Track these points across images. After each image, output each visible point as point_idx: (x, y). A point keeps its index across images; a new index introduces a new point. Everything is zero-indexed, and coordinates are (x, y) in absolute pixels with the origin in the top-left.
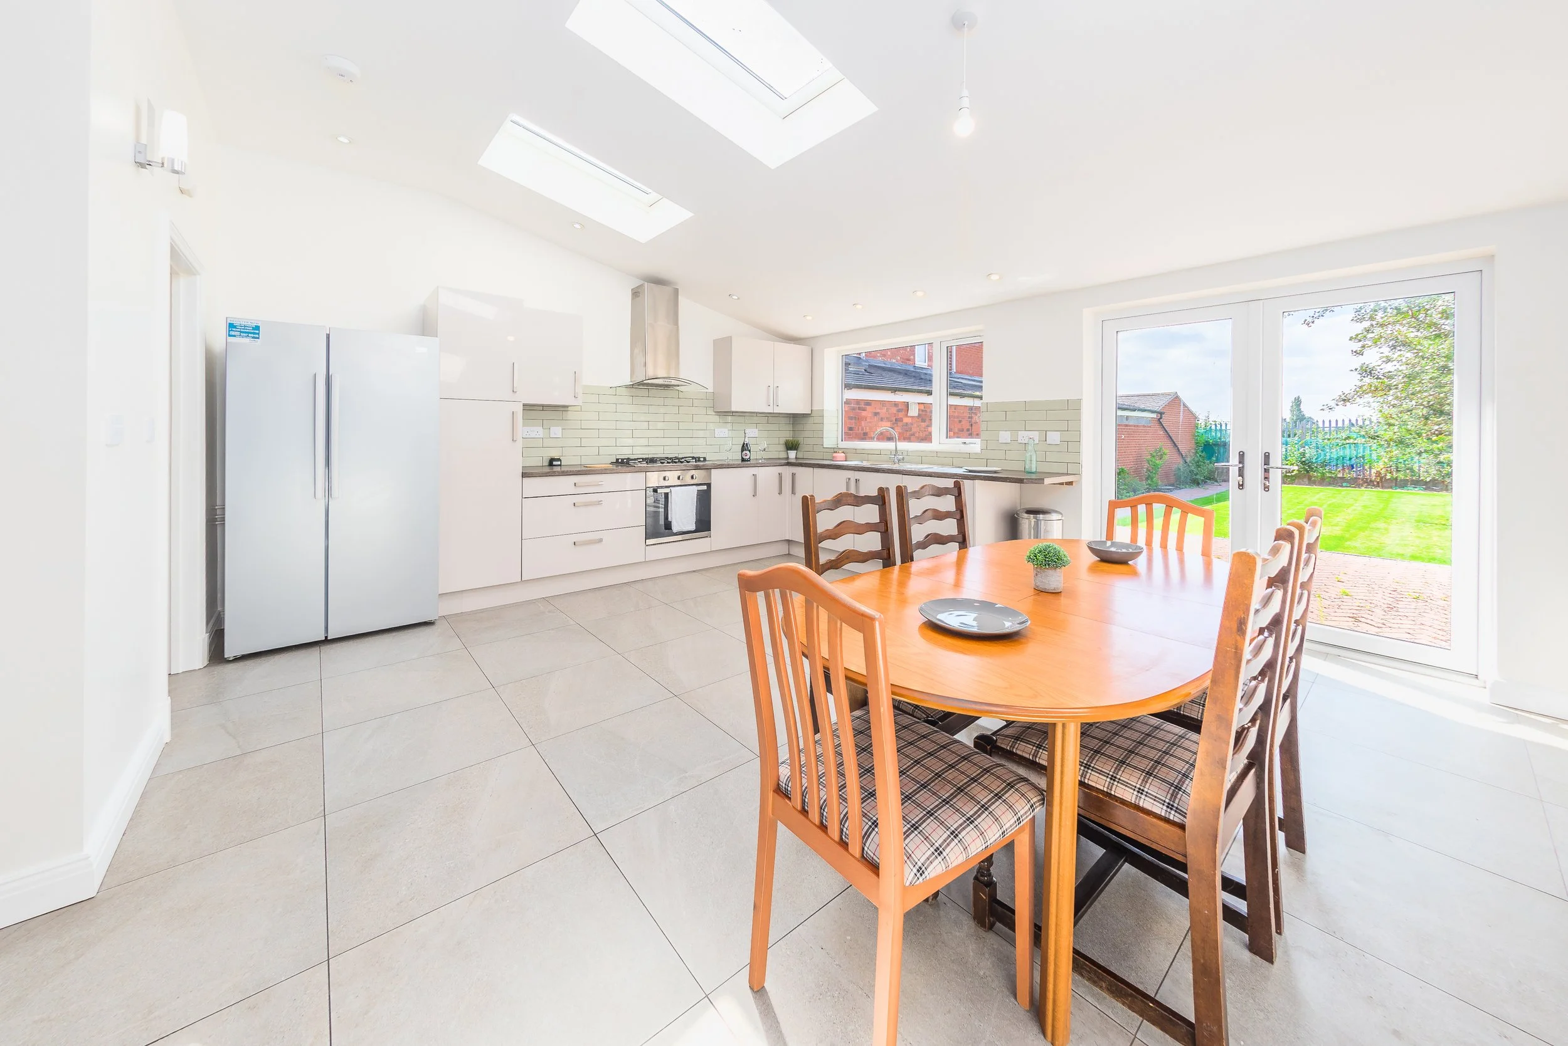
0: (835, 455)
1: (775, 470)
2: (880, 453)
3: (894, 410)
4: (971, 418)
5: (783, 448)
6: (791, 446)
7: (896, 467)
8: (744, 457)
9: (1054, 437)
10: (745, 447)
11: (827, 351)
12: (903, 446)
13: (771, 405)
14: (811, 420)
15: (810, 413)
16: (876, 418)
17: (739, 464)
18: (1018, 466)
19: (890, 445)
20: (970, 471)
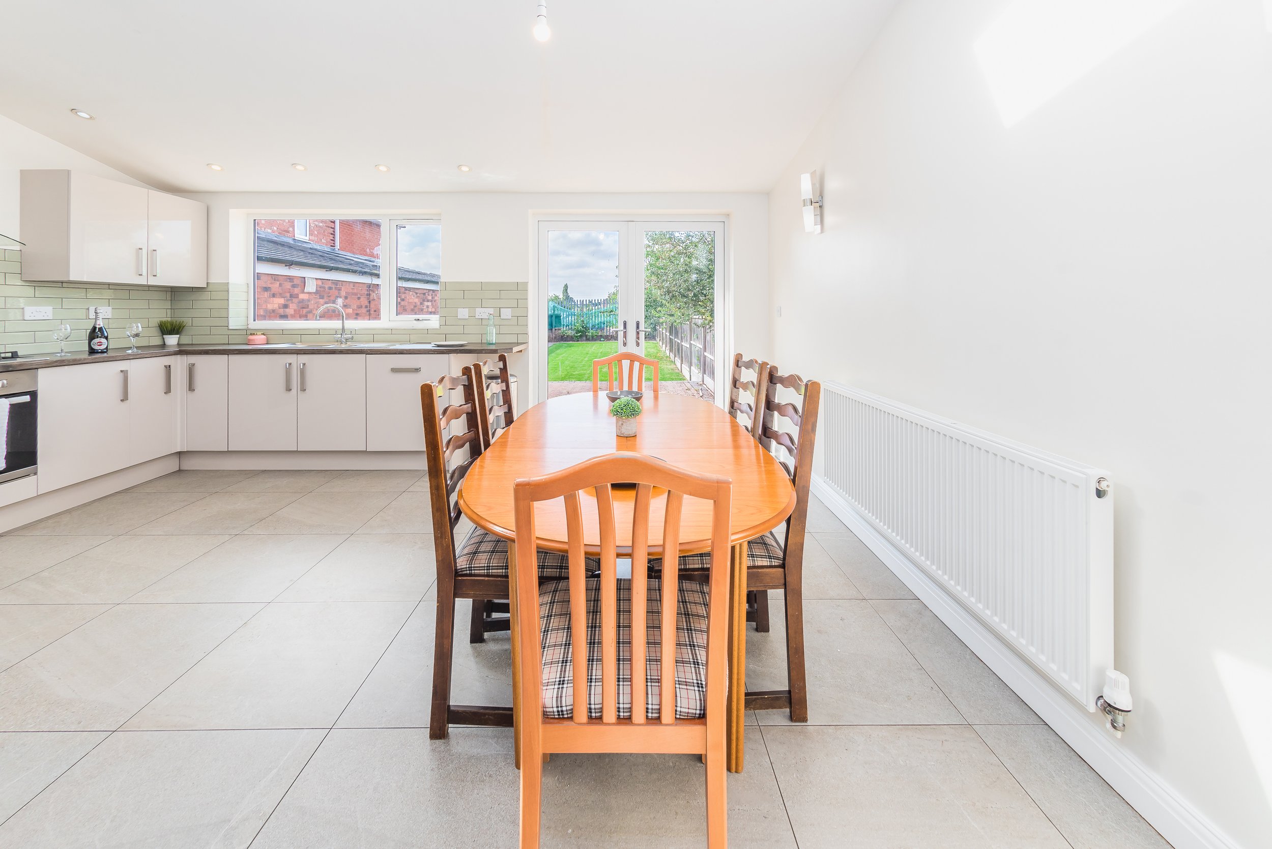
0: (251, 337)
1: (158, 363)
2: (319, 332)
3: (288, 285)
4: (369, 295)
5: (156, 332)
6: (167, 329)
7: (344, 347)
8: (96, 347)
9: (507, 313)
10: (95, 333)
11: (233, 212)
12: (351, 324)
13: (144, 273)
14: (206, 296)
15: (206, 287)
16: (266, 294)
17: (85, 359)
18: (475, 339)
19: (336, 324)
20: (439, 346)
